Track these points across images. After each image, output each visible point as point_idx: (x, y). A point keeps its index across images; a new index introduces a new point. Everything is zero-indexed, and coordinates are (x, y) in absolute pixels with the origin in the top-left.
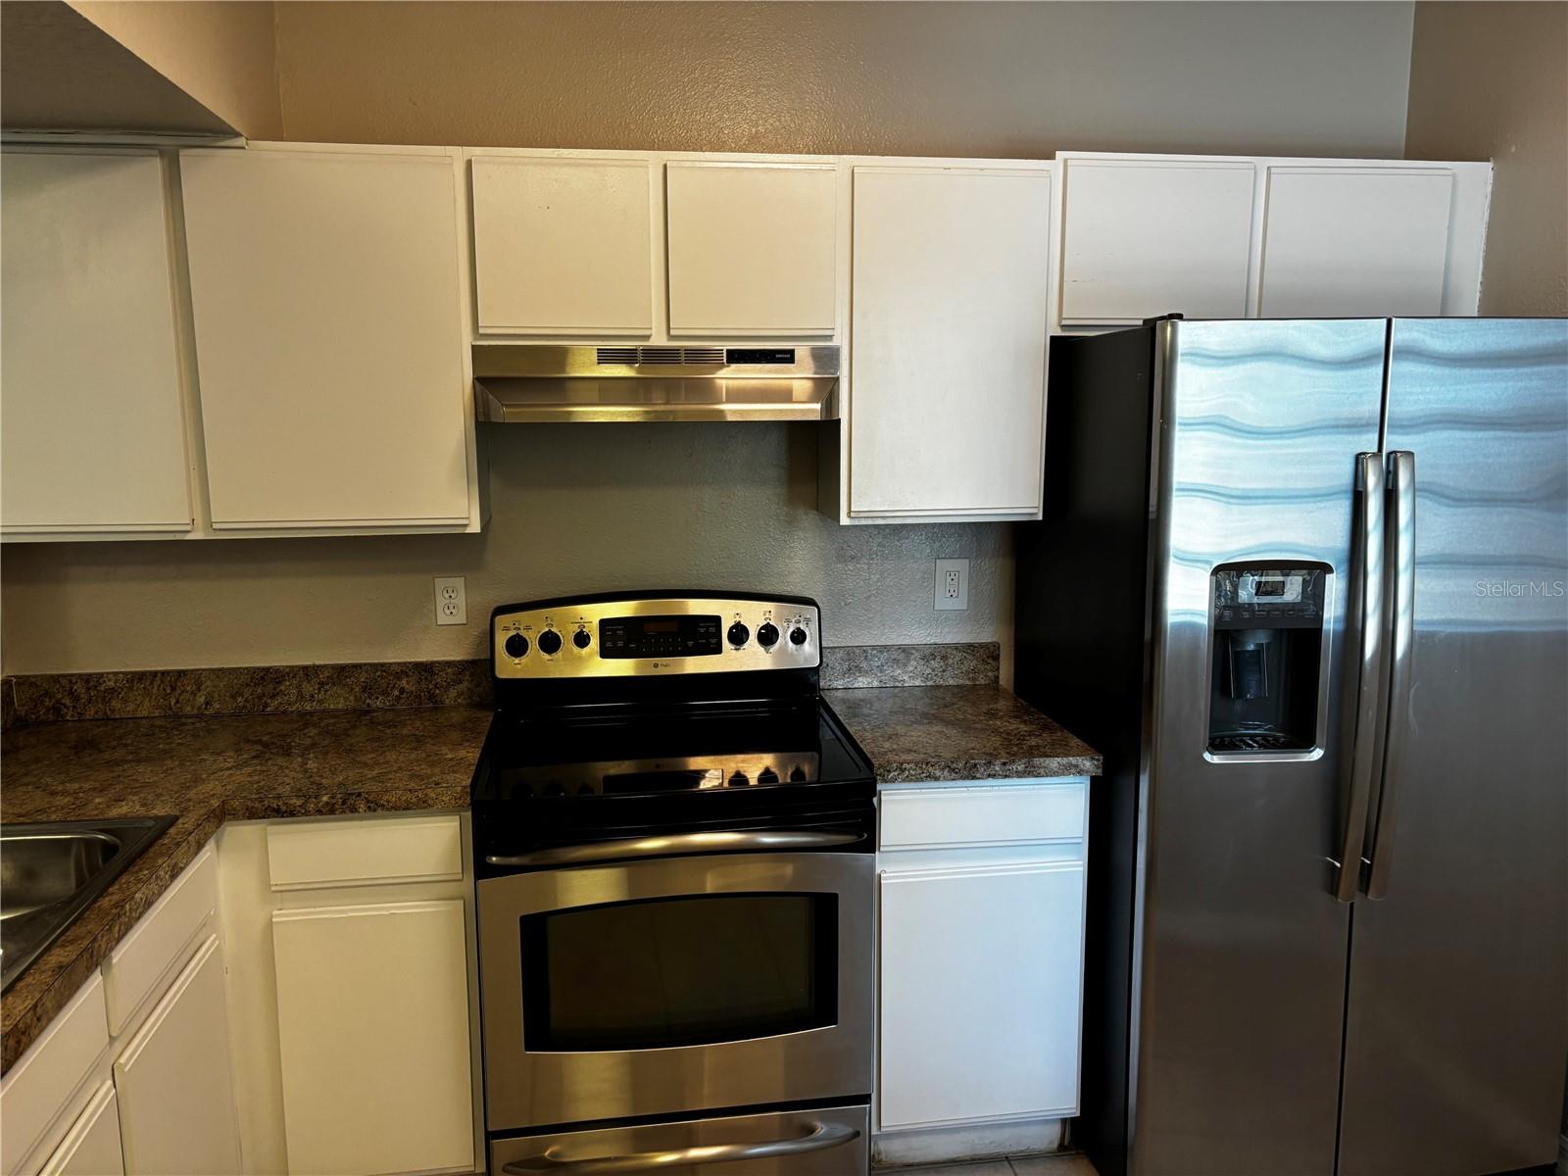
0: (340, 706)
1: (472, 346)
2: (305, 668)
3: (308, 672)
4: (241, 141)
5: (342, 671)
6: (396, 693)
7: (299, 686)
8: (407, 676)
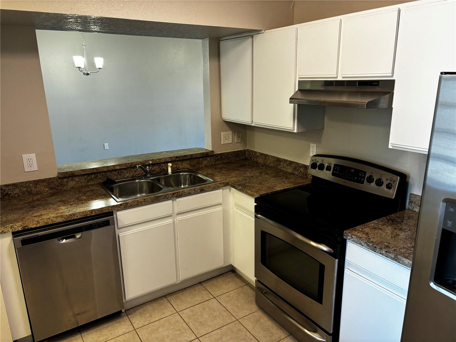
0: (290, 171)
1: (299, 81)
2: (285, 160)
3: (285, 161)
4: (263, 32)
5: (291, 163)
6: (300, 171)
7: (283, 164)
8: (302, 168)
